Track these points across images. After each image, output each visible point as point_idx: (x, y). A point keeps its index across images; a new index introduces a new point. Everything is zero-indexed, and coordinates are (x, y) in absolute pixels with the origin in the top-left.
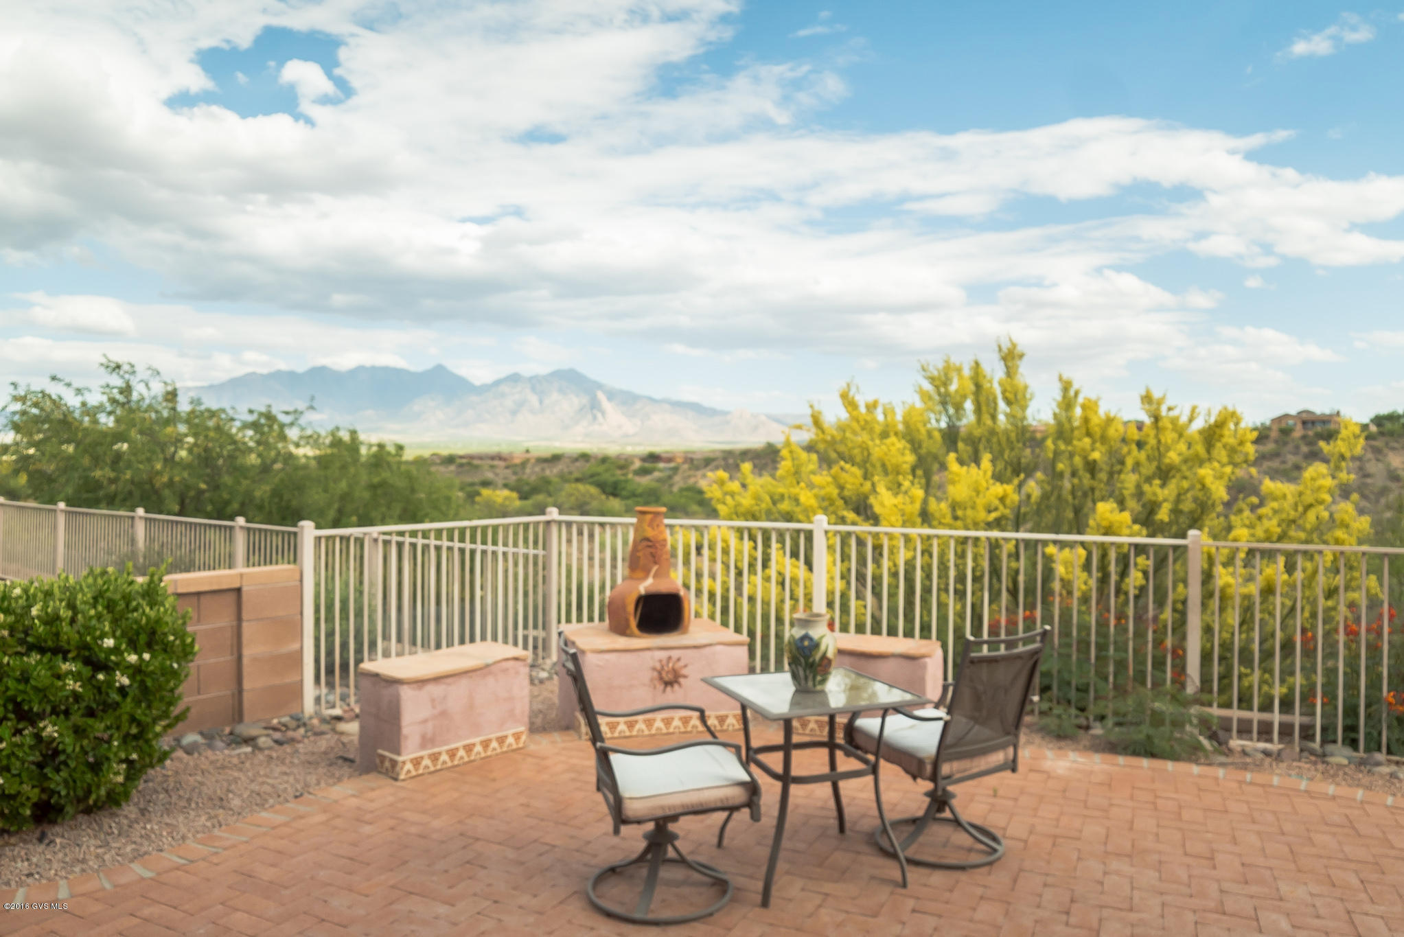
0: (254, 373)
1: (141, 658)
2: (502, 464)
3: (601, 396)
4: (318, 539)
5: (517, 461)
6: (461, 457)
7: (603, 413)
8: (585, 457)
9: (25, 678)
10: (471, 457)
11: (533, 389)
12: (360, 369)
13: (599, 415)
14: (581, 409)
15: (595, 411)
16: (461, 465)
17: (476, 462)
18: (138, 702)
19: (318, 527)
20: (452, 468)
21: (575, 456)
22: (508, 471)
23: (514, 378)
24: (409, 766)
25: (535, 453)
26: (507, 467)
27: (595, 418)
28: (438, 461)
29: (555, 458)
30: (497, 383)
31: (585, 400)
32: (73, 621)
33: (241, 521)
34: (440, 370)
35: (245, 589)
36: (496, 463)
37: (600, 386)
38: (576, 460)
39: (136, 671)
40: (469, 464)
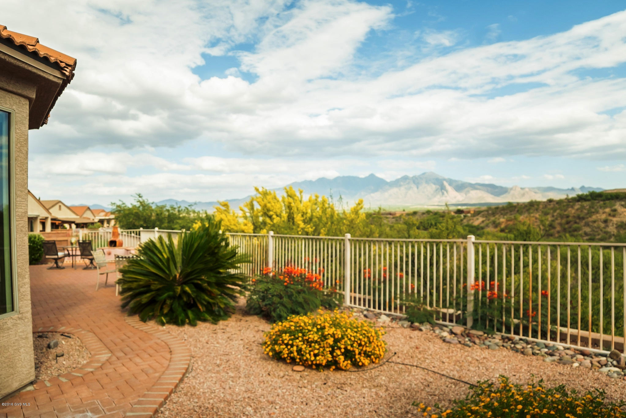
3: (445, 183)
5: (398, 215)
7: (447, 192)
8: (428, 212)
11: (414, 182)
12: (338, 178)
13: (445, 193)
15: (443, 191)
21: (424, 212)
22: (394, 220)
23: (405, 178)
25: (407, 211)
26: (393, 218)
27: (443, 194)
29: (415, 213)
30: (398, 180)
31: (438, 186)
34: (372, 176)
37: (446, 180)
38: (423, 214)
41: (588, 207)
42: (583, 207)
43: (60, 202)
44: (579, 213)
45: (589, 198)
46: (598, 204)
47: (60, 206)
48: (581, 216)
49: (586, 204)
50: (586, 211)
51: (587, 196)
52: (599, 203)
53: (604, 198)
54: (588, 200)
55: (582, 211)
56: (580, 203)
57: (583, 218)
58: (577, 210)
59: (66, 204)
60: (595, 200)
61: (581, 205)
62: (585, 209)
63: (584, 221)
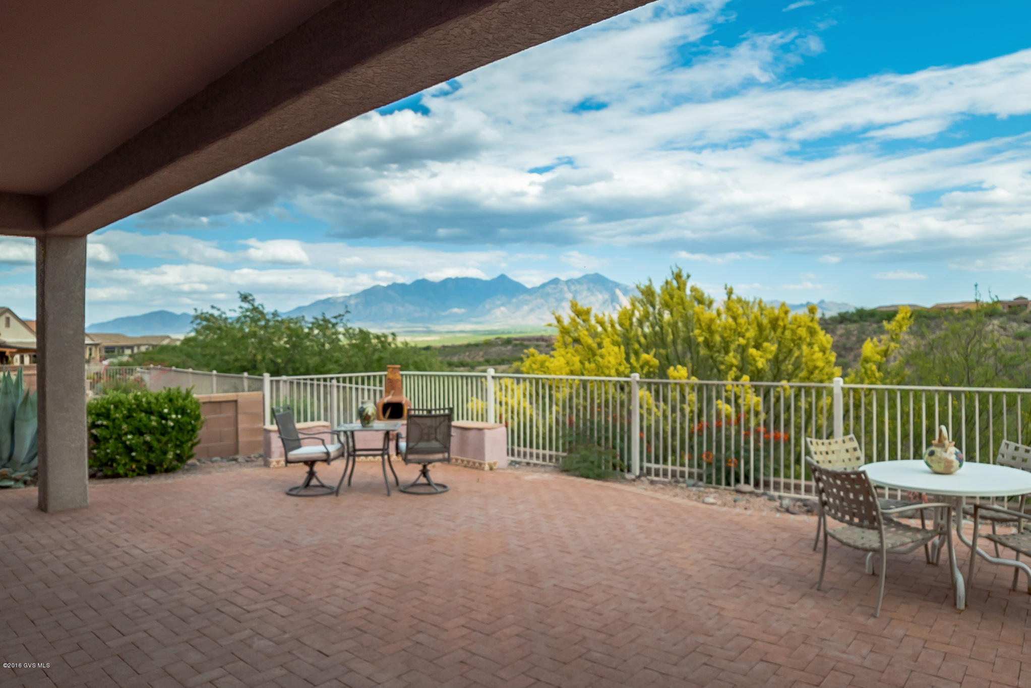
0: (378, 286)
1: (177, 417)
2: (544, 344)
3: (618, 292)
4: (272, 381)
6: (516, 339)
9: (140, 421)
10: (523, 339)
11: (569, 289)
12: (448, 281)
14: (604, 303)
15: (614, 304)
16: (516, 345)
17: (526, 343)
18: (178, 432)
19: (272, 376)
20: (510, 347)
23: (556, 281)
24: (274, 463)
28: (500, 343)
30: (544, 286)
31: (607, 296)
32: (157, 404)
33: (246, 374)
34: (503, 278)
35: (239, 401)
36: (540, 343)
37: (617, 285)
39: (176, 421)
40: (521, 344)
41: (855, 332)
42: (848, 334)
43: (8, 310)
44: (843, 340)
45: (855, 318)
46: (870, 328)
47: (8, 319)
48: (848, 346)
49: (853, 327)
50: (854, 339)
51: (853, 314)
52: (870, 325)
53: (877, 318)
54: (855, 322)
55: (848, 338)
56: (843, 326)
57: (851, 349)
58: (841, 336)
59: (21, 316)
60: (865, 321)
61: (846, 329)
62: (853, 335)
63: (852, 354)
